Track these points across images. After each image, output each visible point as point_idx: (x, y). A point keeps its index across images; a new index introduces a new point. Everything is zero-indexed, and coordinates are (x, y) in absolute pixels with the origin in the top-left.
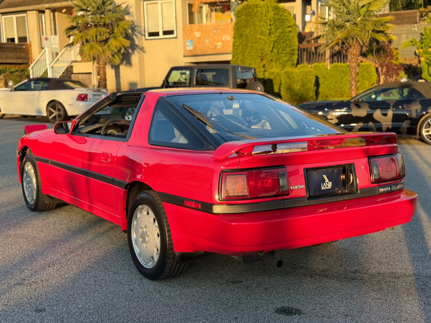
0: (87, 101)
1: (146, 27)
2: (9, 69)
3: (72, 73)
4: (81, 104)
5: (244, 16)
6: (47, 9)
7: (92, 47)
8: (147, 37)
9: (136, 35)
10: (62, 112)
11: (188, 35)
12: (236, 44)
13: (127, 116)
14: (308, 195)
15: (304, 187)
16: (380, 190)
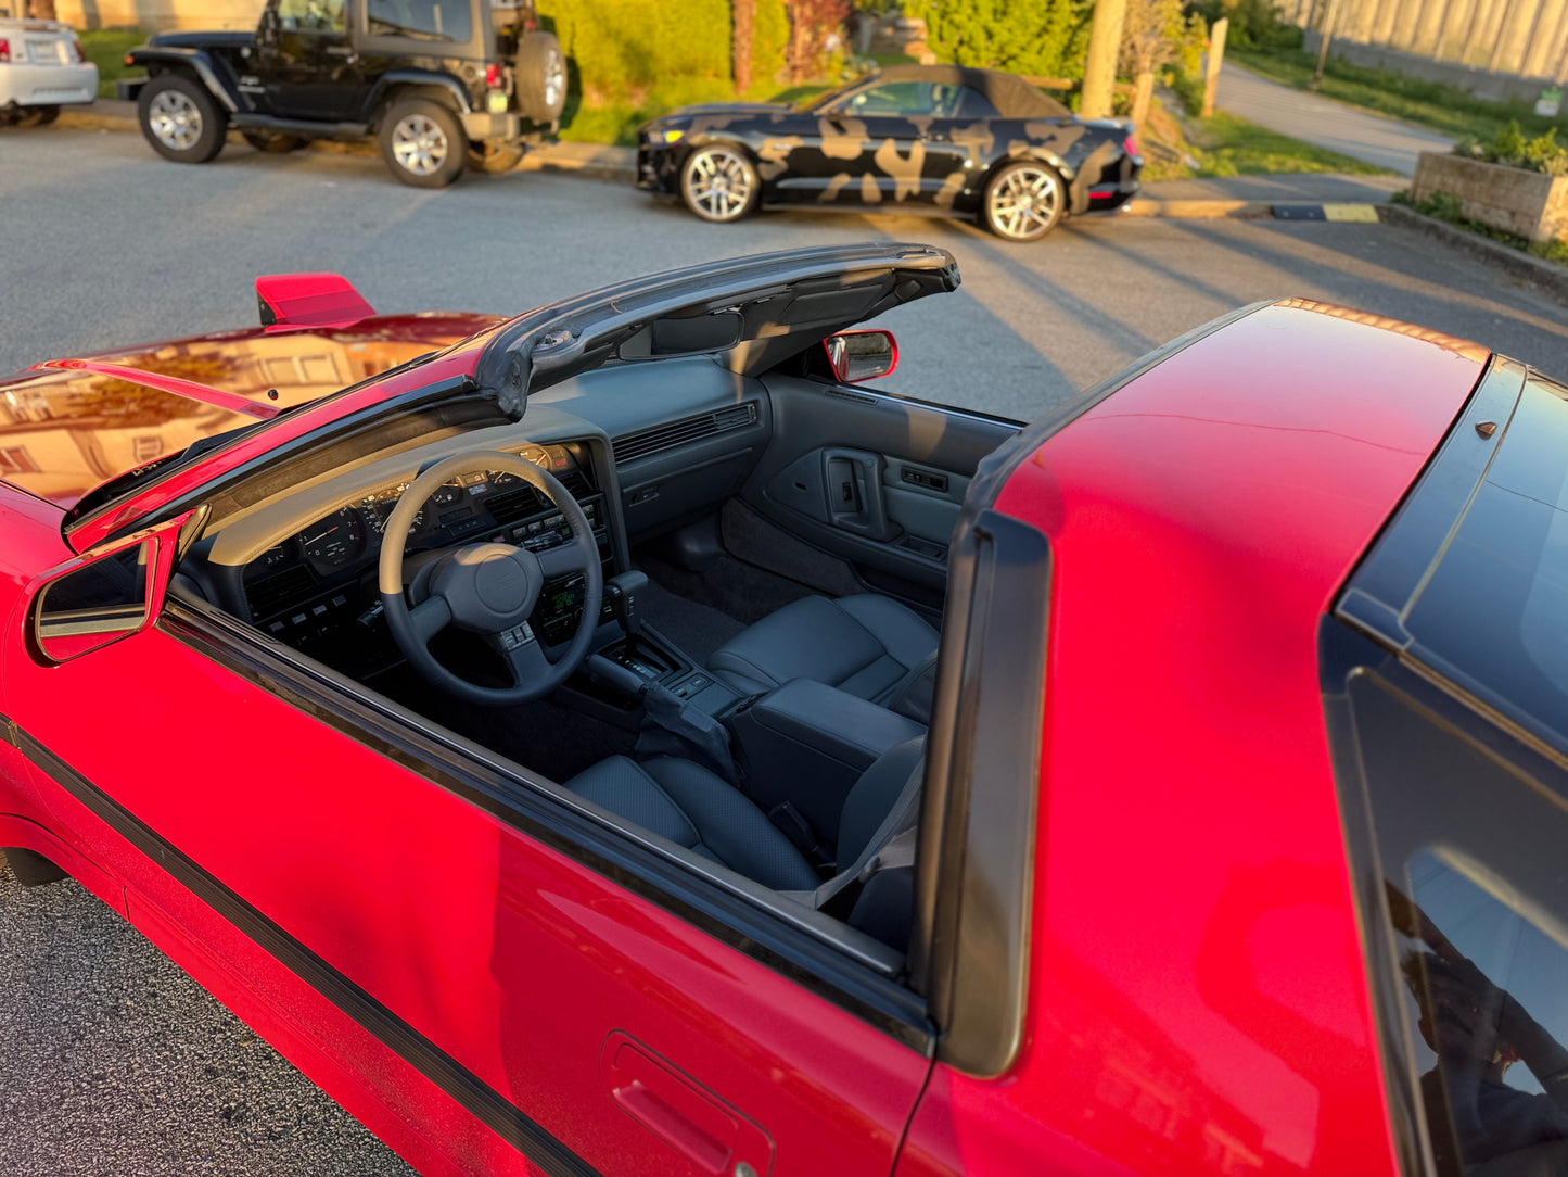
0: (8, 61)
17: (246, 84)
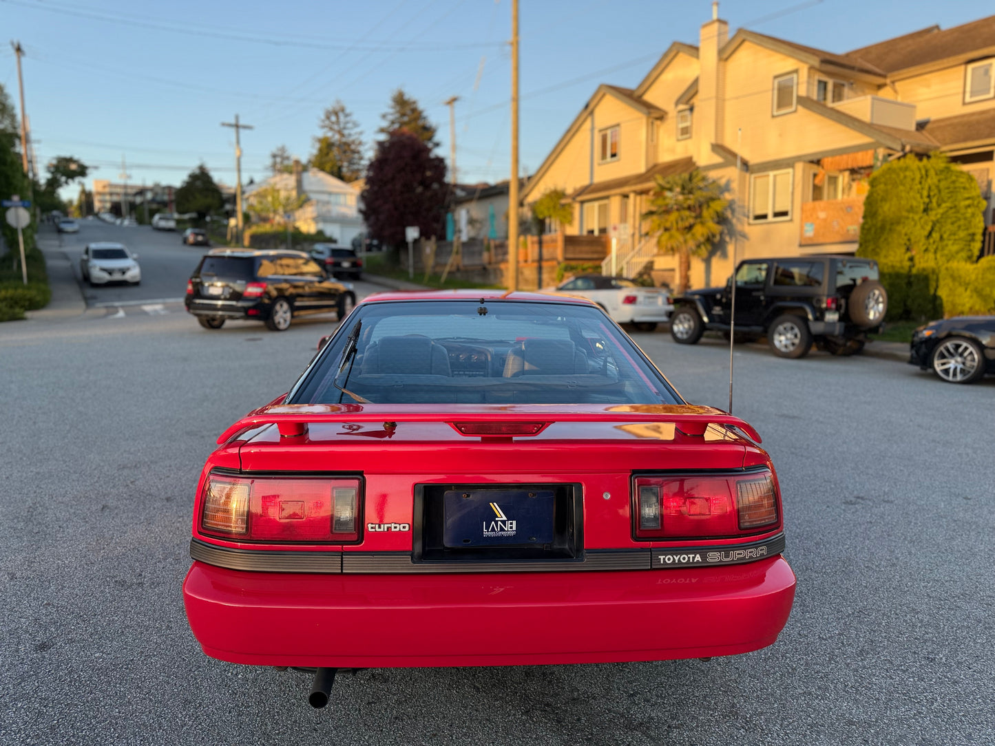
1: (751, 206)
2: (582, 265)
3: (653, 270)
4: (628, 308)
6: (632, 192)
7: (671, 237)
8: (752, 221)
9: (736, 217)
11: (806, 215)
12: (866, 227)
13: (677, 325)
14: (418, 548)
15: (407, 529)
16: (662, 557)
17: (716, 311)
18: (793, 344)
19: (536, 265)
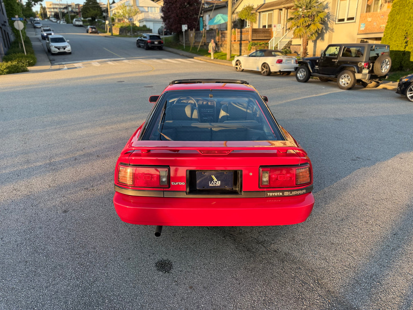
0: (282, 63)
1: (337, 16)
2: (259, 43)
3: (291, 45)
4: (278, 65)
5: (398, 7)
6: (284, 8)
7: (300, 30)
8: (337, 22)
9: (329, 21)
10: (268, 70)
11: (363, 19)
12: (388, 27)
13: (299, 73)
14: (188, 190)
15: (184, 184)
16: (268, 194)
17: (316, 67)
18: (347, 83)
19: (239, 42)
